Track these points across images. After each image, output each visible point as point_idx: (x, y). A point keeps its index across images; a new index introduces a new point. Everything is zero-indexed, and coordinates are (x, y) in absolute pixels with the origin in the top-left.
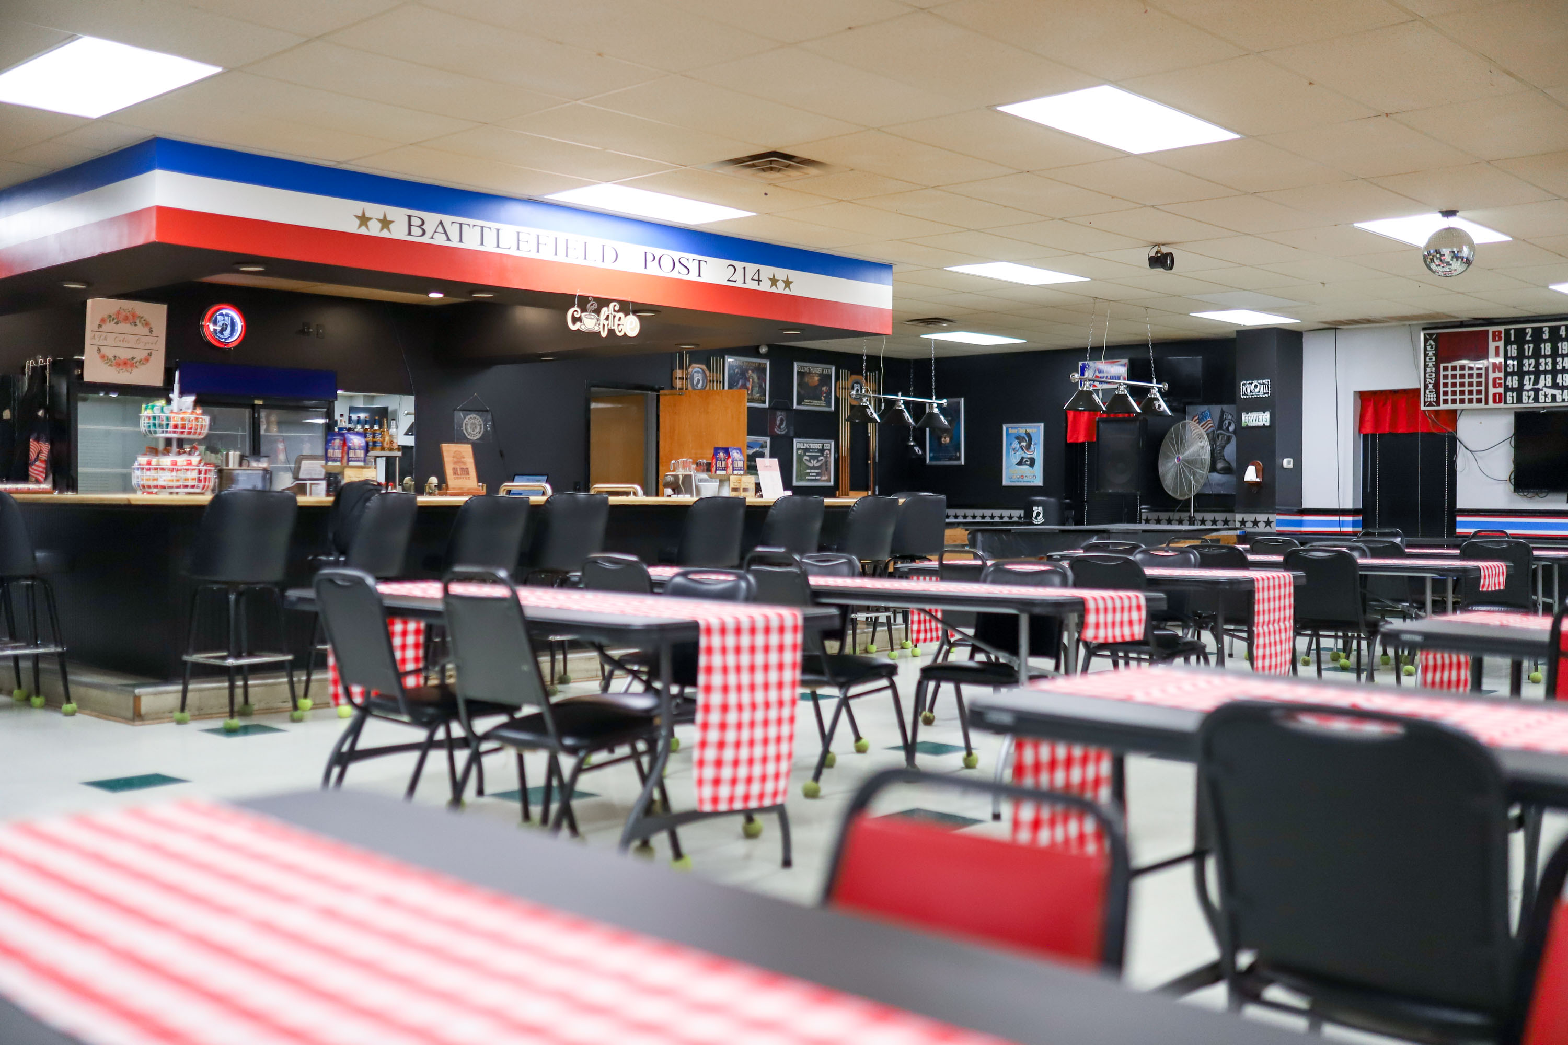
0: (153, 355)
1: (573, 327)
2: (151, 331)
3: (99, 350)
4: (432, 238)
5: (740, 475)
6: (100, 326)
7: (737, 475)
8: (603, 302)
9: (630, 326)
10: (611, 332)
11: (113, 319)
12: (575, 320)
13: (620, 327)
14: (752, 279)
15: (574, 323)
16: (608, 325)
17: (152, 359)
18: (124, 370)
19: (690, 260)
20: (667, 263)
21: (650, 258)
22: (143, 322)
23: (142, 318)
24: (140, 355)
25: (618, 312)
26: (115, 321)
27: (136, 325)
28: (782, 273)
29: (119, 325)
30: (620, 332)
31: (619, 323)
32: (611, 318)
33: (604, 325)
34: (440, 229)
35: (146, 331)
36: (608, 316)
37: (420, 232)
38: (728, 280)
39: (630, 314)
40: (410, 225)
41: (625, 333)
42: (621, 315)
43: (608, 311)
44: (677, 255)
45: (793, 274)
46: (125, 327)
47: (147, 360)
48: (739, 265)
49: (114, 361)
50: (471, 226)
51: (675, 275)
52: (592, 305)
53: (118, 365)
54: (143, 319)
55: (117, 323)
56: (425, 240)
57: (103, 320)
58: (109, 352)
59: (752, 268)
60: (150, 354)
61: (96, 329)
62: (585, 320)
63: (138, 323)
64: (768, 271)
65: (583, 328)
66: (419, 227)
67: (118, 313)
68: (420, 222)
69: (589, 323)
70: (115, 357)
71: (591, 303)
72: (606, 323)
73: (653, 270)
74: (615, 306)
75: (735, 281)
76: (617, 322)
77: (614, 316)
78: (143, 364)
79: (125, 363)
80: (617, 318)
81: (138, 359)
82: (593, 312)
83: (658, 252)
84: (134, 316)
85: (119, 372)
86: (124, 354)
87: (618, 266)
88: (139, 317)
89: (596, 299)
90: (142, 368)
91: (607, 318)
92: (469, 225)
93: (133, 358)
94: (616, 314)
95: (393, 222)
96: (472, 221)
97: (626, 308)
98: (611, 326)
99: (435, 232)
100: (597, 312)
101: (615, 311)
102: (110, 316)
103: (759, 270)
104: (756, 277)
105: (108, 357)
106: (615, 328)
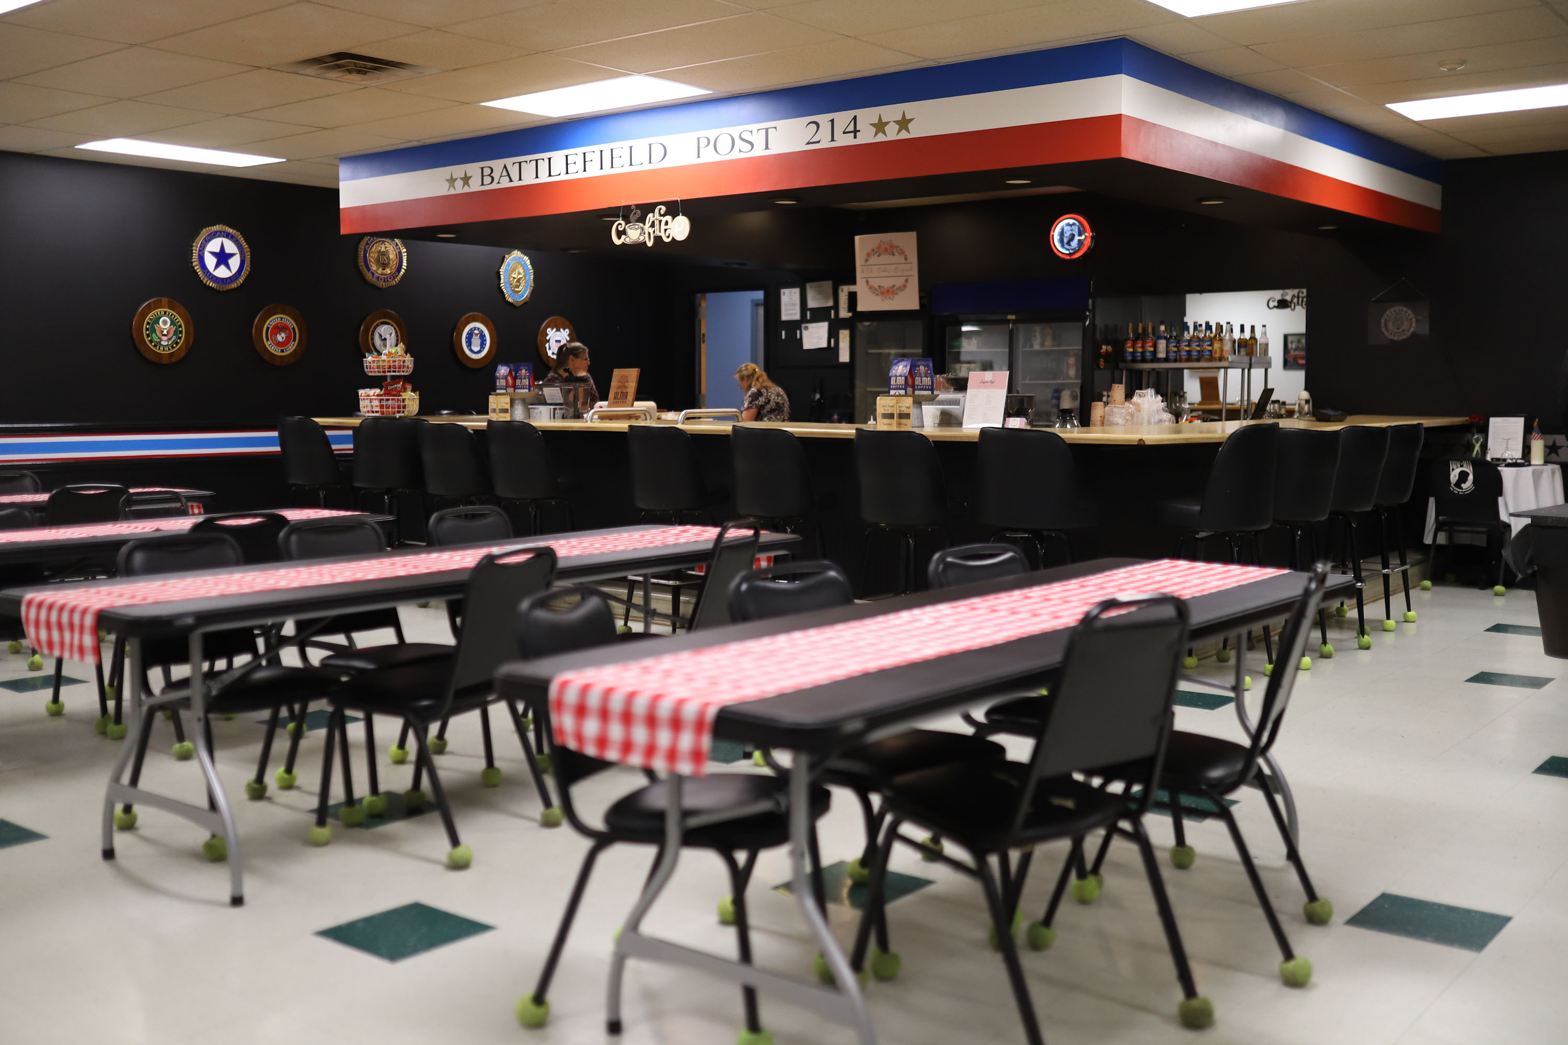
0: (909, 281)
1: (617, 242)
2: (906, 259)
3: (867, 282)
4: (499, 183)
5: (900, 395)
6: (867, 260)
7: (894, 396)
8: (649, 208)
9: (679, 228)
10: (658, 239)
11: (876, 252)
12: (620, 234)
13: (668, 232)
14: (844, 133)
15: (619, 238)
16: (654, 232)
17: (909, 285)
18: (888, 298)
19: (755, 132)
20: (724, 144)
21: (703, 142)
22: (900, 251)
23: (898, 247)
24: (899, 282)
25: (664, 215)
26: (878, 254)
27: (893, 255)
28: (891, 112)
29: (881, 257)
30: (668, 237)
31: (666, 227)
32: (657, 223)
33: (649, 233)
34: (505, 173)
35: (902, 259)
36: (653, 222)
37: (489, 179)
38: (808, 143)
39: (679, 215)
40: (483, 176)
41: (673, 238)
42: (668, 218)
43: (654, 217)
44: (735, 131)
45: (911, 109)
46: (885, 258)
47: (905, 286)
48: (823, 119)
49: (880, 291)
50: (528, 162)
51: (735, 155)
52: (635, 214)
53: (882, 293)
54: (898, 249)
55: (879, 256)
56: (494, 186)
57: (868, 255)
58: (875, 283)
59: (843, 118)
60: (907, 281)
61: (864, 263)
62: (629, 231)
63: (895, 253)
64: (867, 116)
65: (628, 241)
66: (489, 175)
67: (879, 247)
68: (489, 171)
69: (634, 234)
70: (880, 286)
71: (634, 212)
72: (651, 230)
73: (709, 156)
74: (660, 209)
75: (818, 142)
76: (663, 227)
77: (660, 221)
78: (902, 290)
79: (888, 291)
80: (663, 223)
81: (897, 286)
82: (637, 221)
83: (712, 134)
84: (892, 246)
85: (884, 300)
86: (887, 283)
87: (668, 163)
88: (896, 247)
89: (638, 206)
90: (902, 294)
91: (653, 225)
92: (526, 162)
93: (894, 286)
94: (661, 218)
95: (471, 177)
96: (528, 158)
97: (673, 209)
98: (657, 233)
99: (501, 176)
100: (642, 220)
101: (661, 215)
102: (873, 250)
103: (855, 118)
104: (851, 128)
105: (874, 287)
106: (662, 234)
